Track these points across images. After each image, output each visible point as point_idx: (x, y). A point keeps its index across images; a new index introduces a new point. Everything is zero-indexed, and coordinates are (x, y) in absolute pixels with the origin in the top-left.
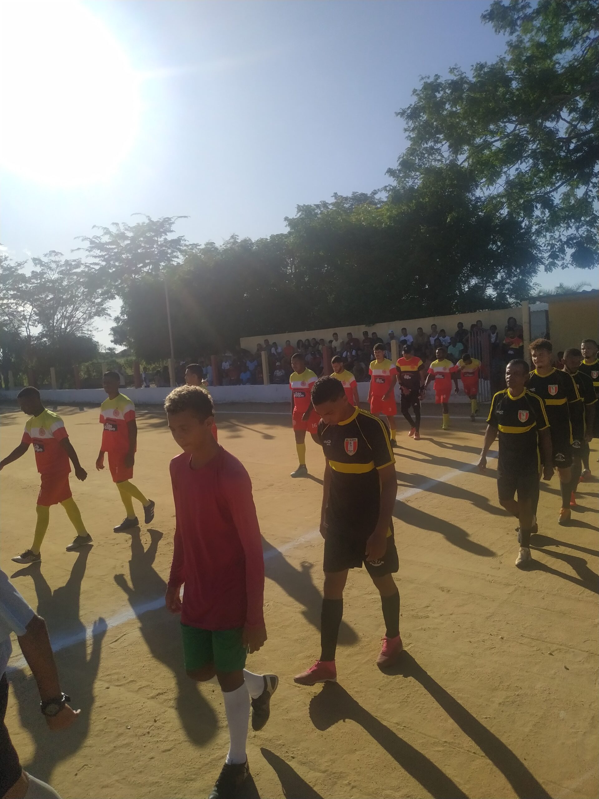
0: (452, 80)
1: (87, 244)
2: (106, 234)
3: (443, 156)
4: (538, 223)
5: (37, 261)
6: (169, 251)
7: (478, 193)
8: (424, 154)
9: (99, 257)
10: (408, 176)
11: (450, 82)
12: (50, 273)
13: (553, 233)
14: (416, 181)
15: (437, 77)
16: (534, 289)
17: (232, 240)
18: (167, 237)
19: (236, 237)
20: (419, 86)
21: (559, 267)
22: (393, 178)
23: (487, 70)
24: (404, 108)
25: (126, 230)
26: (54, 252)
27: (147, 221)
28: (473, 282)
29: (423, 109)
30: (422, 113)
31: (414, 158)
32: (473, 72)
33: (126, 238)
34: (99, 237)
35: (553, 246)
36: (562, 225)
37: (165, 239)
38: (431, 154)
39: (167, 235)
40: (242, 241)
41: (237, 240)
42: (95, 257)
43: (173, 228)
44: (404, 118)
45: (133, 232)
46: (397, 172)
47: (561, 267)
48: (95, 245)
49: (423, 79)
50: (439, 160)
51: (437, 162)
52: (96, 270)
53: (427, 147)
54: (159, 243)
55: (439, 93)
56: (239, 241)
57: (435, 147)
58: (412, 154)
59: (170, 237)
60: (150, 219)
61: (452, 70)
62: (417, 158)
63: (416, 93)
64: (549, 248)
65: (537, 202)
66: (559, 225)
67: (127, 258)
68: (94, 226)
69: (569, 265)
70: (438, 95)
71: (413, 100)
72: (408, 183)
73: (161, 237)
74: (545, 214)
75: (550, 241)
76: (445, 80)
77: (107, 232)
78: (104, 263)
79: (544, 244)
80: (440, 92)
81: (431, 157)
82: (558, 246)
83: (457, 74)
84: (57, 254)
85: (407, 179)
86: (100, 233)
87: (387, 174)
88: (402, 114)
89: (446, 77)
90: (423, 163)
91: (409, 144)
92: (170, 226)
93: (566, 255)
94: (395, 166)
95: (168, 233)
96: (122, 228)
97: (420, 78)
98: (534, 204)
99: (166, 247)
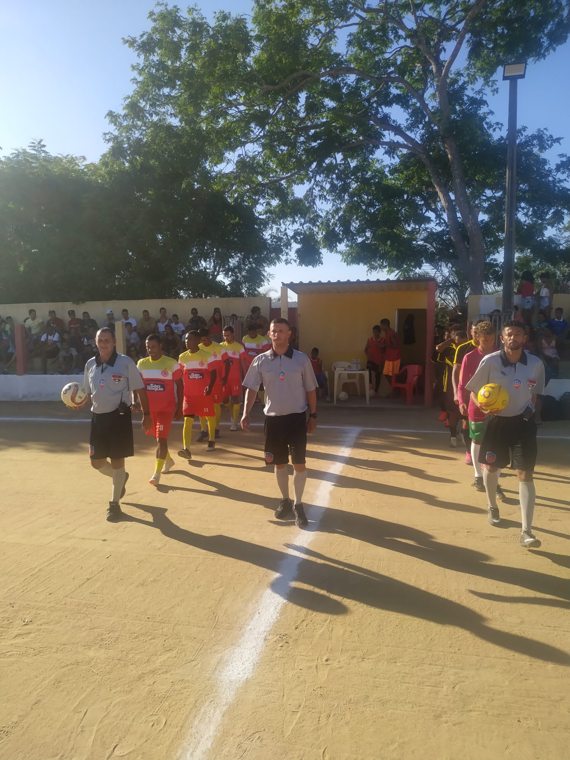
0: (192, 21)
13: (279, 225)
15: (177, 8)
20: (157, 11)
22: (113, 125)
30: (158, 48)
32: (215, 20)
36: (288, 218)
46: (121, 118)
47: (285, 262)
61: (191, 10)
63: (153, 17)
69: (292, 261)
72: (135, 134)
75: (276, 234)
82: (284, 240)
93: (291, 251)
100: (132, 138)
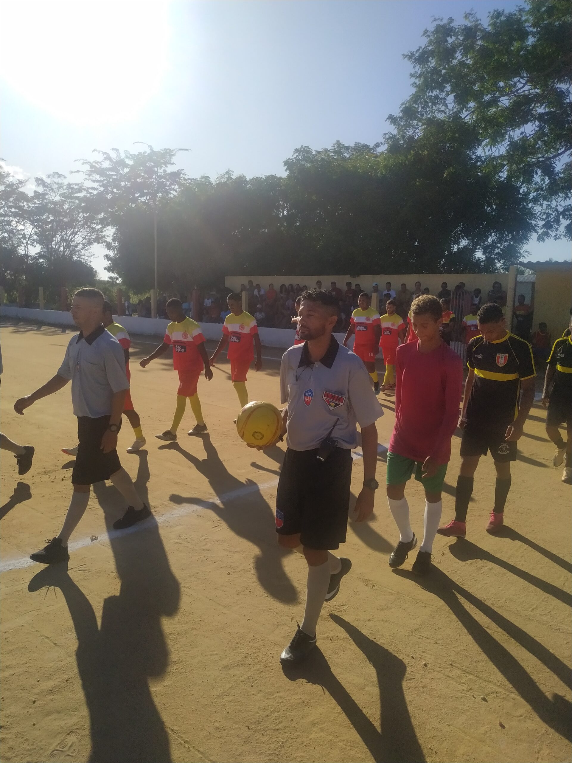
0: (466, 26)
1: (87, 167)
2: (106, 159)
3: (447, 107)
4: (537, 190)
5: (39, 181)
6: (168, 183)
7: (479, 152)
8: (428, 103)
9: (98, 181)
10: (409, 126)
11: (464, 27)
12: (52, 194)
13: (550, 202)
14: (417, 131)
15: (451, 20)
16: (523, 256)
17: (226, 176)
18: (166, 169)
19: (231, 173)
20: (431, 27)
21: (552, 238)
22: (394, 125)
23: (504, 19)
24: (412, 50)
25: (127, 157)
26: (57, 173)
27: (148, 151)
28: (464, 242)
29: (432, 53)
30: (431, 58)
31: (417, 106)
32: (489, 19)
33: (126, 166)
34: (100, 163)
35: (548, 215)
36: (560, 194)
37: (165, 171)
38: (434, 104)
39: (167, 167)
40: (237, 178)
41: (231, 176)
42: (94, 181)
43: (174, 160)
44: (412, 62)
45: (134, 160)
46: (399, 119)
47: (554, 238)
48: (95, 169)
49: (435, 20)
50: (442, 111)
51: (440, 113)
52: (94, 195)
53: (432, 96)
54: (159, 174)
55: (451, 38)
56: (234, 177)
57: (440, 97)
58: (415, 102)
59: (170, 169)
60: (152, 150)
61: (467, 16)
62: (420, 105)
63: (427, 34)
64: (544, 217)
65: (538, 167)
66: (557, 194)
67: (125, 186)
68: (94, 150)
69: (562, 237)
70: (450, 40)
71: (423, 42)
72: (409, 132)
73: (161, 168)
74: (544, 182)
75: (546, 210)
76: (459, 25)
77: (108, 158)
78: (102, 189)
79: (540, 213)
80: (453, 37)
81: (434, 108)
82: (554, 216)
83: (472, 20)
84: (60, 176)
85: (408, 129)
86: (100, 157)
87: (388, 120)
88: (410, 57)
89: (460, 22)
90: (425, 112)
91: (413, 90)
92: (171, 158)
93: (560, 227)
94: (397, 112)
95: (168, 165)
96: (123, 156)
97: (433, 19)
98: (536, 169)
99: (165, 178)
100: (406, 136)
